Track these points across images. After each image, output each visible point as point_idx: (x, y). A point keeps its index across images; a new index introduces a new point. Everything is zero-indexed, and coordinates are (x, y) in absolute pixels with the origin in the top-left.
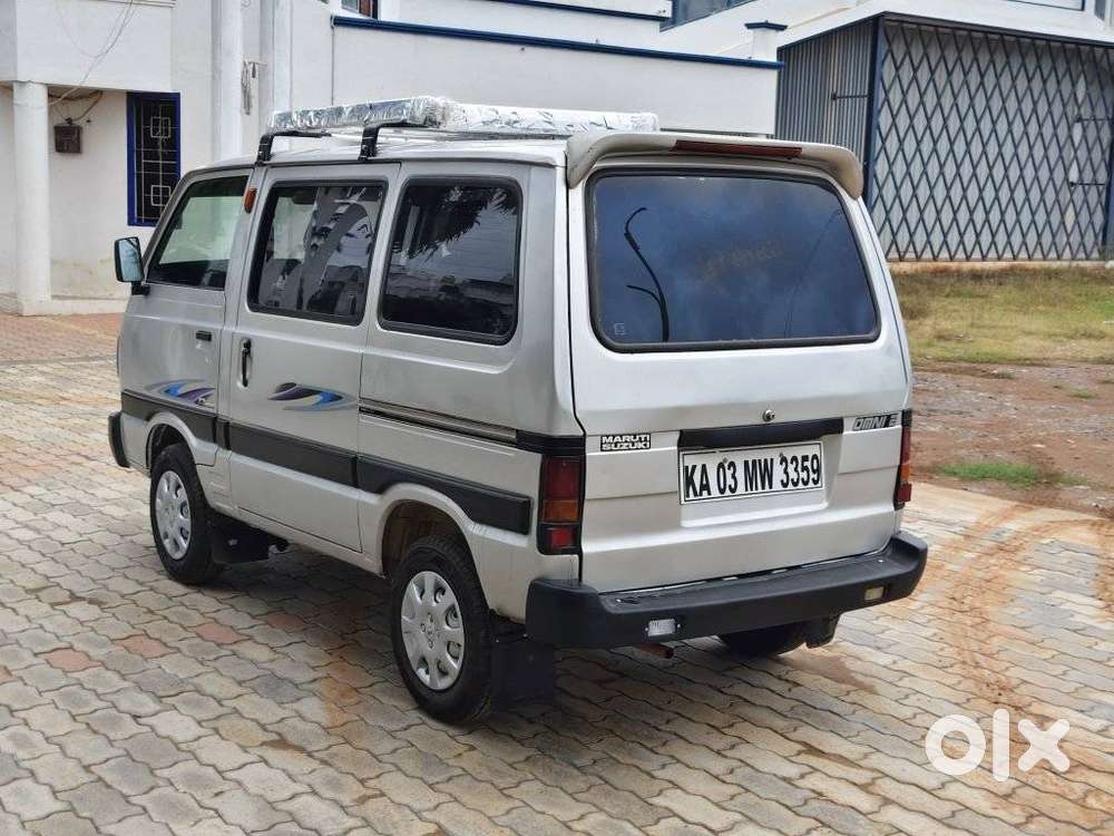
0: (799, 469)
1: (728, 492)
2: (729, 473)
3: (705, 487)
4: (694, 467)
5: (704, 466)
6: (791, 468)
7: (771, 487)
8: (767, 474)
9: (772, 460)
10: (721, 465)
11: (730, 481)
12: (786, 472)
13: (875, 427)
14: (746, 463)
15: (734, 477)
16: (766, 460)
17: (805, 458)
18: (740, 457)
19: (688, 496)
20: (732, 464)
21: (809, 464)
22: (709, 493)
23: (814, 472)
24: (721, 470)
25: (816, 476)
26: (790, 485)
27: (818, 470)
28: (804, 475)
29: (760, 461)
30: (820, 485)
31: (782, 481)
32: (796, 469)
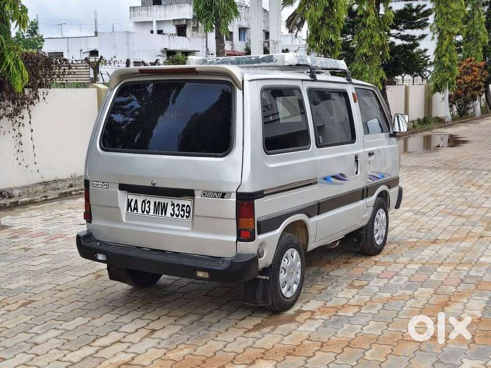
0: (180, 210)
1: (145, 213)
2: (147, 205)
3: (136, 209)
4: (132, 200)
5: (136, 201)
6: (176, 209)
7: (165, 215)
8: (164, 209)
9: (167, 203)
10: (144, 201)
11: (147, 209)
12: (173, 209)
13: (215, 197)
14: (155, 203)
15: (149, 207)
16: (164, 203)
17: (183, 206)
18: (153, 200)
19: (128, 211)
20: (149, 202)
21: (185, 208)
22: (137, 212)
23: (187, 213)
24: (144, 203)
25: (188, 215)
26: (175, 216)
27: (189, 212)
28: (182, 213)
29: (161, 203)
30: (189, 219)
31: (171, 213)
32: (178, 210)
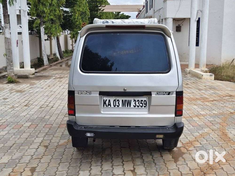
0: (140, 103)
1: (116, 106)
2: (117, 102)
4: (106, 100)
5: (109, 101)
6: (137, 103)
7: (130, 106)
8: (129, 103)
9: (131, 100)
10: (115, 100)
11: (117, 104)
12: (135, 103)
13: (164, 95)
14: (123, 101)
15: (118, 103)
16: (129, 100)
17: (142, 101)
18: (121, 99)
19: (104, 106)
20: (118, 100)
21: (143, 102)
22: (111, 106)
23: (144, 104)
24: (115, 101)
25: (145, 105)
26: (136, 107)
27: (146, 104)
28: (141, 105)
29: (127, 100)
30: (146, 107)
31: (134, 106)
32: (139, 103)
